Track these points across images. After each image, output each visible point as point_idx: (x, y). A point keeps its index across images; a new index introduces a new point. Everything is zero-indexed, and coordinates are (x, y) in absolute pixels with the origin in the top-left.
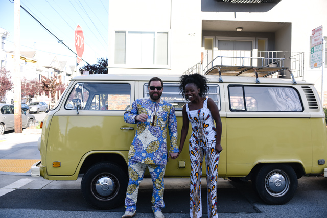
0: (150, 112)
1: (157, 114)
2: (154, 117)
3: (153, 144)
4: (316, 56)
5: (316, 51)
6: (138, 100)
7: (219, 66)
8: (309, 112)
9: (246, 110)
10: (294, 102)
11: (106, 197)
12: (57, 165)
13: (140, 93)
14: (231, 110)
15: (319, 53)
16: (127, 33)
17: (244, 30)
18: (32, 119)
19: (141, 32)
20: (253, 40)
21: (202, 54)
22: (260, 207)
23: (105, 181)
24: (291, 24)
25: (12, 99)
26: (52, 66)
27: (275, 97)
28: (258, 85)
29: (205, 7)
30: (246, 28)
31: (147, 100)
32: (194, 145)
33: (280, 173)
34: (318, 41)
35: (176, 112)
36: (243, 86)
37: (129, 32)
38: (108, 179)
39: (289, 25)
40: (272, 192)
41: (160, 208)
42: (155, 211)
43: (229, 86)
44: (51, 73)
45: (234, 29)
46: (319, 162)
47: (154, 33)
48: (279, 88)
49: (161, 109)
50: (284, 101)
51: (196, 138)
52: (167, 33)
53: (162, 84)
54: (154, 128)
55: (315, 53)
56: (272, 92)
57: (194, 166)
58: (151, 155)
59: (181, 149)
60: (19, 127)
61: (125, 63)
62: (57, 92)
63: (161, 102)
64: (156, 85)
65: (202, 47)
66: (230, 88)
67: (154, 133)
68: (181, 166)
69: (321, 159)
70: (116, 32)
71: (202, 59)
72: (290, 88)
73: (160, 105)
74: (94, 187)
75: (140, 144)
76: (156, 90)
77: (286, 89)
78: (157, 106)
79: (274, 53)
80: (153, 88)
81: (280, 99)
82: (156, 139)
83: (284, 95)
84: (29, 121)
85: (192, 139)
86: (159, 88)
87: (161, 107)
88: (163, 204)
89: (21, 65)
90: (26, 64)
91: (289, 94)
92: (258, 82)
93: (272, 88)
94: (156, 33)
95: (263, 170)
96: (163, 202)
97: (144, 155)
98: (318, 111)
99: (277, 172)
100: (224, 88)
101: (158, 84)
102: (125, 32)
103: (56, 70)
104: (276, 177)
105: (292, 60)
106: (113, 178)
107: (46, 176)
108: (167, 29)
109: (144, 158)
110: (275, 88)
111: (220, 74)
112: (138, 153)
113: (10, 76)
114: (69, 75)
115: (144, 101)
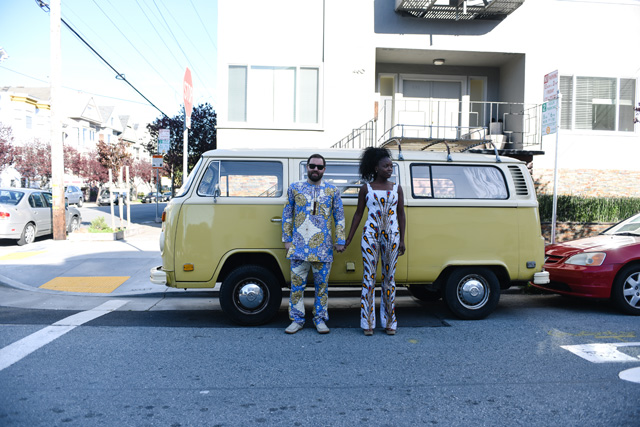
0: (309, 198)
1: (319, 199)
2: (315, 203)
3: (316, 237)
4: (549, 117)
5: (549, 109)
6: (293, 185)
7: (399, 138)
8: (515, 200)
9: (433, 197)
10: (497, 186)
11: (252, 310)
12: (189, 269)
13: (295, 175)
14: (414, 197)
15: (553, 111)
16: (249, 68)
17: (447, 63)
18: (76, 216)
19: (273, 68)
20: (462, 79)
21: (376, 104)
22: (449, 322)
23: (250, 289)
24: (524, 55)
25: (12, 181)
26: (86, 115)
27: (472, 180)
28: (449, 163)
29: (381, 26)
30: (450, 61)
31: (305, 183)
32: (371, 241)
33: (477, 279)
34: (552, 94)
35: (343, 200)
36: (430, 165)
37: (253, 67)
38: (254, 286)
39: (522, 56)
40: (467, 304)
41: (323, 319)
42: (317, 323)
43: (412, 165)
44: (84, 130)
45: (431, 62)
46: (527, 264)
47: (295, 68)
48: (478, 168)
49: (322, 193)
50: (484, 185)
51: (376, 229)
52: (317, 69)
53: (324, 162)
54: (316, 216)
55: (548, 111)
56: (469, 173)
57: (370, 267)
58: (315, 251)
59: (349, 239)
60: (62, 229)
61: (246, 120)
62: (122, 168)
63: (322, 184)
64: (317, 164)
65: (376, 91)
66: (413, 167)
67: (317, 223)
68: (349, 268)
69: (530, 260)
70: (230, 67)
71: (376, 114)
72: (492, 169)
73: (321, 187)
74: (237, 298)
75: (301, 238)
76: (316, 169)
77: (487, 168)
78: (317, 190)
79: (494, 105)
80: (312, 166)
81: (479, 183)
82: (320, 230)
83: (484, 176)
84: (72, 220)
85: (369, 230)
86: (320, 167)
87: (322, 190)
88: (326, 316)
89: (29, 114)
90: (37, 112)
91: (490, 175)
92: (450, 160)
93: (468, 168)
94: (298, 69)
95: (454, 274)
96: (326, 314)
97: (306, 251)
98: (528, 198)
99: (474, 278)
100: (404, 167)
101: (319, 162)
102: (246, 67)
103: (92, 124)
104: (473, 285)
105: (525, 117)
106: (260, 285)
107: (174, 283)
108: (317, 63)
109: (306, 255)
110: (473, 168)
111: (400, 149)
112: (300, 250)
113: (11, 137)
114: (119, 133)
115: (301, 184)
